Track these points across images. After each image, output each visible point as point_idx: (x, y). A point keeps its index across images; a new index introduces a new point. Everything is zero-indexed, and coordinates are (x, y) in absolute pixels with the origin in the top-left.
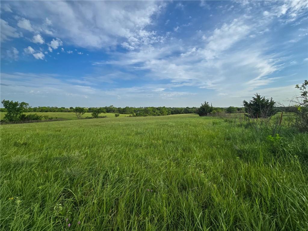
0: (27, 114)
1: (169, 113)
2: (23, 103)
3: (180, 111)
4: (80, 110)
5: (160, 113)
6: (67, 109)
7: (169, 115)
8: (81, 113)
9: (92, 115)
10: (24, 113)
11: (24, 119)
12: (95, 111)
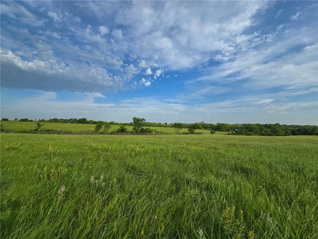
0: (145, 128)
1: (287, 132)
2: (143, 119)
3: (310, 131)
4: (178, 126)
5: (271, 132)
6: (163, 124)
7: (289, 135)
8: (180, 129)
9: (189, 130)
10: (143, 127)
11: (143, 132)
12: (191, 127)
